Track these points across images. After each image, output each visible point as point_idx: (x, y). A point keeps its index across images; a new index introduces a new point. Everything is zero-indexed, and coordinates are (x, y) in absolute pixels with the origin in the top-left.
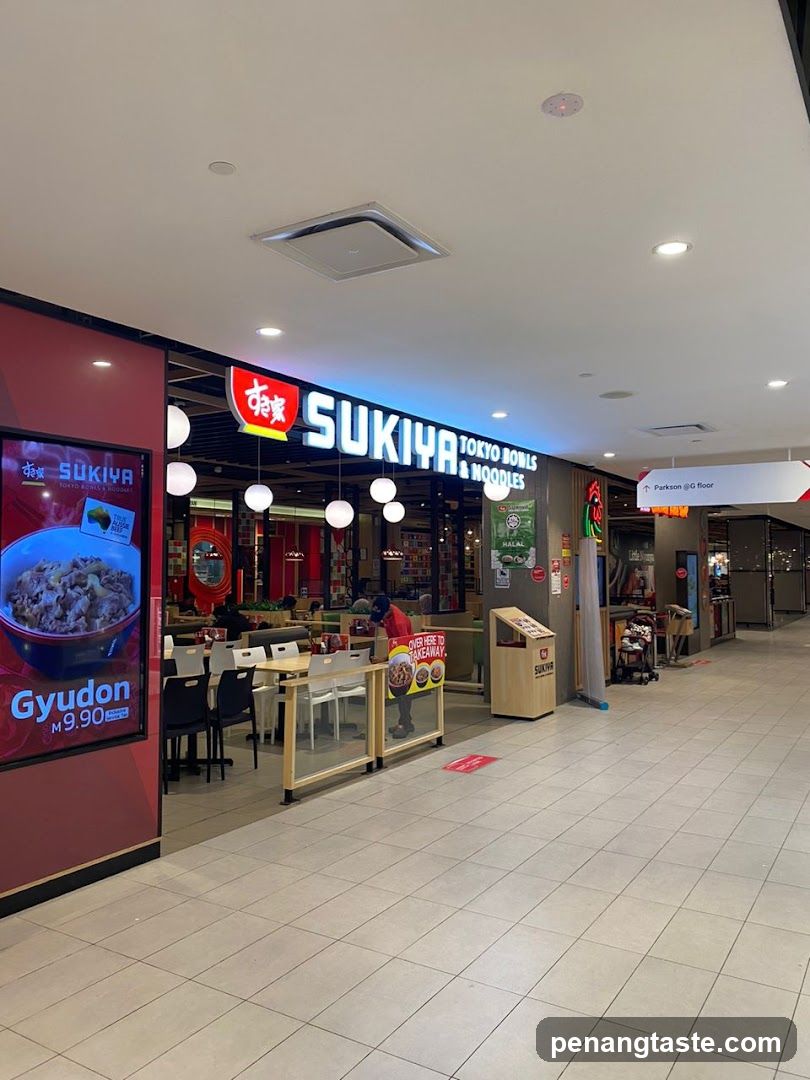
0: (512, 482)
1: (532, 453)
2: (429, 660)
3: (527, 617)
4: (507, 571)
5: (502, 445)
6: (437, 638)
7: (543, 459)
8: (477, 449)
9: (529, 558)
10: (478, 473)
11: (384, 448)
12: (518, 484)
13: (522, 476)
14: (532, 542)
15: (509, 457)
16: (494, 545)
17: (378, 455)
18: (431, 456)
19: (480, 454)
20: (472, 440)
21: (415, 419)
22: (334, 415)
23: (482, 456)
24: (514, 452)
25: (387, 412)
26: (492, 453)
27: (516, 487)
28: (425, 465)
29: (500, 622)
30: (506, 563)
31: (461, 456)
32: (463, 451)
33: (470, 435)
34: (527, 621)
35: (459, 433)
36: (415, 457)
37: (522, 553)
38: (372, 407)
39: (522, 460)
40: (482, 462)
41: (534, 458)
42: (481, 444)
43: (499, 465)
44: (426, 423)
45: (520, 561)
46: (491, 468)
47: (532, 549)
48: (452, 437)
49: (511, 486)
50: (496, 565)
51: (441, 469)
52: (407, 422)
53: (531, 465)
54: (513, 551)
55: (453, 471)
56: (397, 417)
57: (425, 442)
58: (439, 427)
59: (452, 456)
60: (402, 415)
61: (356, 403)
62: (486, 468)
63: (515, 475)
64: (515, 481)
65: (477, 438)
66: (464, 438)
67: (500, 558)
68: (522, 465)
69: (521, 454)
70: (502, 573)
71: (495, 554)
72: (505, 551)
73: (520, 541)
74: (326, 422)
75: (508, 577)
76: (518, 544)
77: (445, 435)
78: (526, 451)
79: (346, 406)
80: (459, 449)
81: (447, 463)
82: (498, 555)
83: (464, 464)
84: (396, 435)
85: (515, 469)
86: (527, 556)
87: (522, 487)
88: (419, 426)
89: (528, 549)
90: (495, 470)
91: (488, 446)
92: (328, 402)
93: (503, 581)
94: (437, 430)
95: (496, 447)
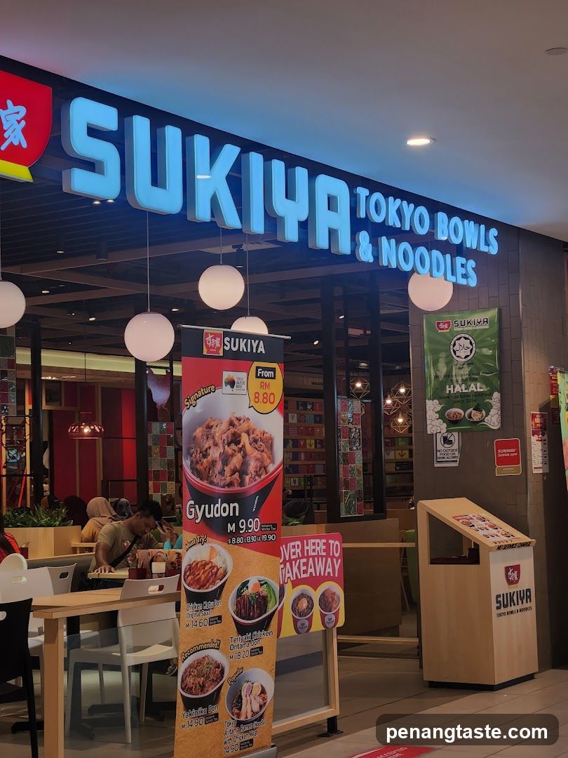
0: (453, 273)
1: (489, 223)
2: (315, 581)
3: (485, 514)
4: (455, 437)
5: (434, 207)
6: (327, 544)
7: (509, 233)
8: (389, 211)
9: (493, 412)
10: (391, 254)
11: (214, 202)
12: (465, 276)
13: (472, 263)
14: (497, 383)
15: (446, 229)
16: (429, 392)
17: (202, 213)
18: (303, 217)
19: (394, 221)
20: (378, 196)
21: (270, 153)
22: (120, 139)
23: (398, 225)
24: (456, 220)
25: (218, 139)
26: (418, 219)
27: (463, 282)
28: (291, 234)
29: (436, 524)
30: (453, 422)
31: (358, 224)
32: (362, 215)
33: (373, 186)
34: (483, 520)
35: (353, 181)
36: (273, 221)
37: (480, 403)
38: (189, 128)
39: (470, 235)
40: (398, 234)
41: (494, 232)
42: (394, 204)
43: (430, 242)
44: (292, 161)
45: (476, 416)
46: (414, 247)
47: (496, 395)
48: (340, 188)
49: (453, 279)
50: (435, 425)
51: (322, 242)
52: (256, 159)
53: (487, 244)
54: (463, 400)
55: (345, 247)
56: (237, 150)
57: (290, 194)
58: (316, 169)
59: (341, 220)
60: (247, 146)
61: (159, 119)
62: (405, 245)
63: (460, 260)
64: (460, 271)
65: (389, 191)
66: (362, 192)
67: (441, 415)
68: (471, 243)
69: (471, 226)
70: (446, 440)
71: (433, 407)
72: (449, 401)
73: (475, 380)
74: (106, 152)
75: (455, 446)
76: (472, 388)
77: (326, 184)
78: (478, 219)
79: (141, 125)
80: (354, 210)
81: (332, 233)
82: (439, 408)
83: (364, 237)
84: (237, 182)
85: (459, 250)
86: (488, 408)
87: (473, 282)
88: (278, 166)
89: (490, 395)
90: (422, 250)
91: (408, 209)
92: (107, 117)
93: (448, 454)
94: (312, 176)
95: (422, 210)
